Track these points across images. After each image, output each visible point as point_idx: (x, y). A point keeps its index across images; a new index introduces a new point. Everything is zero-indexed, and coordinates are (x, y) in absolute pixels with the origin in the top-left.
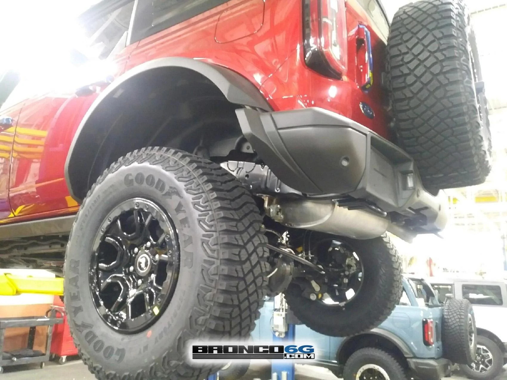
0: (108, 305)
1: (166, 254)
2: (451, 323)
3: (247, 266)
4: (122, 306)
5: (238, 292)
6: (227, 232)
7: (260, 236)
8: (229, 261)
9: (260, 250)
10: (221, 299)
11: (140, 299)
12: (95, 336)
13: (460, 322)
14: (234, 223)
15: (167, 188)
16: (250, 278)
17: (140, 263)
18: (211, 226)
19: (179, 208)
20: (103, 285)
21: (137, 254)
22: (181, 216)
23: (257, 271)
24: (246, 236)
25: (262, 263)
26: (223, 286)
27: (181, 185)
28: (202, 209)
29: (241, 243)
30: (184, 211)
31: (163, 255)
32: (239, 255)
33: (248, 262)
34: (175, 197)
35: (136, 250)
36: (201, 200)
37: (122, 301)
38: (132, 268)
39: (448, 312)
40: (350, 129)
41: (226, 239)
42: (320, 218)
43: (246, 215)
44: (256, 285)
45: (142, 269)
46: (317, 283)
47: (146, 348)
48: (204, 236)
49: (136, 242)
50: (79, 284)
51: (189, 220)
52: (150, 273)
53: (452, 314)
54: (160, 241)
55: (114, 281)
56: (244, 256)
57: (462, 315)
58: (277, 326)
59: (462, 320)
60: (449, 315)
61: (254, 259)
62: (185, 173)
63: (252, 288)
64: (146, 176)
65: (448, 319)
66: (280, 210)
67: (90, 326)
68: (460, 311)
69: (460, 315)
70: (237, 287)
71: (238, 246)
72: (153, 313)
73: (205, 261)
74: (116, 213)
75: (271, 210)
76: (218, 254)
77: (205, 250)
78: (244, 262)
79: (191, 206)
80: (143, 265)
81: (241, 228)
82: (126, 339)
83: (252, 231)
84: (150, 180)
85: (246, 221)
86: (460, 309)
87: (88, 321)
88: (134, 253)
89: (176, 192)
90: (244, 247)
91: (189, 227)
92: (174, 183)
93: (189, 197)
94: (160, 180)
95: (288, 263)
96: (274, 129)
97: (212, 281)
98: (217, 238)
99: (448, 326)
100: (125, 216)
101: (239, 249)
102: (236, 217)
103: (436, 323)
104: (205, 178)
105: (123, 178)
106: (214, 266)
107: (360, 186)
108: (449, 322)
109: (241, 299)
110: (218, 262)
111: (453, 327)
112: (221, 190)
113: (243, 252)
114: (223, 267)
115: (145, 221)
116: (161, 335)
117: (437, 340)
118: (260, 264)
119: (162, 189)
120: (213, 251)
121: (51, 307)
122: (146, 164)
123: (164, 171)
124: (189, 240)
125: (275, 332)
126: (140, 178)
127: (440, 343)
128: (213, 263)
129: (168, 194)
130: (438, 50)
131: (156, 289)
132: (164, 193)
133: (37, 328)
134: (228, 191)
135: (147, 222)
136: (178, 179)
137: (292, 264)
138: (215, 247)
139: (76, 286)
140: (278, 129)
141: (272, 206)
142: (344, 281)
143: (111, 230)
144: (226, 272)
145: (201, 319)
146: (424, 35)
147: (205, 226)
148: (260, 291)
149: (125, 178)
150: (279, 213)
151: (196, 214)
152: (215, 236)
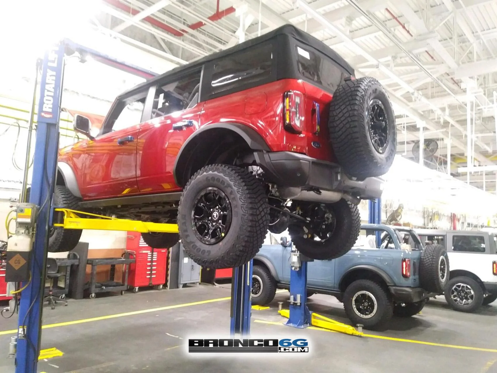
0: (201, 234)
1: (226, 212)
2: (425, 262)
3: (259, 217)
4: (207, 234)
5: (256, 227)
6: (251, 203)
7: (265, 204)
8: (252, 215)
9: (265, 210)
10: (249, 229)
11: (215, 231)
12: (196, 246)
13: (432, 261)
14: (254, 199)
15: (226, 184)
16: (261, 222)
17: (214, 216)
18: (244, 201)
19: (231, 193)
20: (198, 225)
21: (212, 212)
22: (232, 196)
23: (264, 219)
24: (259, 205)
25: (266, 215)
26: (250, 224)
27: (232, 183)
28: (241, 194)
29: (257, 207)
30: (234, 194)
31: (225, 212)
32: (256, 212)
33: (260, 215)
34: (229, 188)
35: (212, 210)
36: (240, 190)
37: (207, 232)
38: (210, 218)
39: (425, 254)
40: (301, 161)
41: (250, 206)
42: (297, 194)
43: (259, 195)
44: (263, 224)
45: (215, 218)
46: (306, 228)
47: (220, 249)
48: (242, 204)
49: (212, 206)
50: (187, 225)
51: (236, 198)
52: (219, 219)
53: (427, 255)
54: (223, 206)
55: (203, 223)
56: (258, 213)
57: (434, 256)
58: (294, 263)
59: (434, 260)
60: (424, 256)
61: (263, 214)
62: (233, 178)
63: (262, 225)
64: (216, 178)
65: (424, 259)
66: (277, 191)
67: (193, 242)
68: (433, 253)
69: (433, 256)
70: (255, 224)
71: (255, 209)
72: (222, 236)
73: (243, 215)
74: (203, 193)
75: (273, 191)
76: (248, 212)
77: (242, 210)
78: (258, 215)
79: (236, 192)
80: (215, 217)
81: (257, 201)
82: (211, 247)
83: (261, 202)
84: (218, 180)
85: (259, 198)
86: (433, 252)
87: (192, 241)
88: (210, 211)
89: (229, 186)
90: (258, 209)
91: (236, 201)
92: (229, 182)
93: (235, 188)
94: (222, 181)
95: (286, 216)
96: (269, 161)
97: (246, 222)
98: (247, 205)
99: (423, 264)
100: (206, 195)
101: (256, 210)
102: (255, 197)
103: (414, 262)
104: (242, 180)
105: (205, 179)
106: (246, 216)
107: (307, 183)
108: (424, 261)
109: (257, 230)
110: (247, 215)
111: (427, 265)
112: (248, 185)
113: (258, 211)
114: (250, 217)
115: (216, 197)
116: (226, 244)
117: (414, 275)
118: (265, 216)
119: (224, 184)
120: (246, 211)
121: (125, 251)
122: (216, 173)
123: (224, 177)
124: (236, 206)
125: (292, 267)
126: (213, 178)
127: (417, 277)
128: (246, 215)
129: (226, 187)
130: (349, 116)
131: (222, 226)
132: (224, 186)
133: (116, 266)
134: (251, 185)
135: (217, 198)
136: (230, 180)
137: (288, 217)
138: (246, 209)
139: (186, 226)
140: (271, 161)
141: (273, 189)
142: (323, 227)
143: (200, 201)
144: (251, 219)
145: (241, 237)
146: (344, 108)
147: (242, 200)
148: (265, 227)
149: (206, 179)
150: (277, 193)
151: (239, 196)
152: (246, 205)
